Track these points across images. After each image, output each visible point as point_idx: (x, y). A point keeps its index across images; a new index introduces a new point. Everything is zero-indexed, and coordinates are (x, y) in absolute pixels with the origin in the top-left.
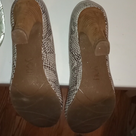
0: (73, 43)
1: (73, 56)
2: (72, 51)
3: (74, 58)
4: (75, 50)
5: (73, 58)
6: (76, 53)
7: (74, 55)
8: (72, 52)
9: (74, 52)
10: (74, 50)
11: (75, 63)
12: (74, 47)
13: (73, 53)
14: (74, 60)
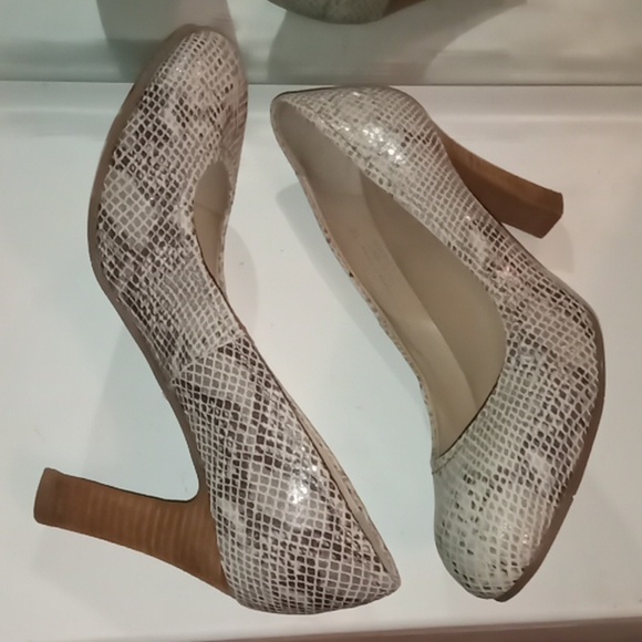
0: (218, 443)
1: (197, 389)
2: (208, 409)
3: (190, 386)
4: (200, 419)
5: (193, 383)
6: (193, 407)
7: (197, 396)
8: (207, 405)
9: (201, 409)
10: (203, 416)
11: (177, 367)
12: (206, 428)
13: (201, 402)
14: (185, 380)
